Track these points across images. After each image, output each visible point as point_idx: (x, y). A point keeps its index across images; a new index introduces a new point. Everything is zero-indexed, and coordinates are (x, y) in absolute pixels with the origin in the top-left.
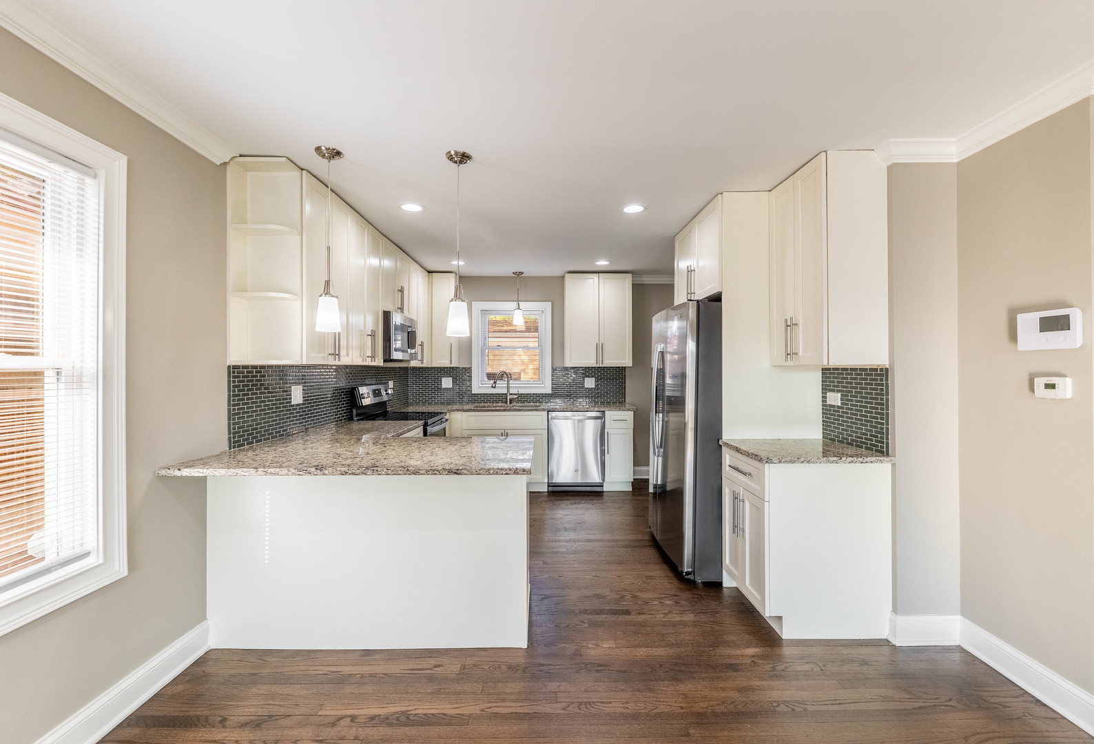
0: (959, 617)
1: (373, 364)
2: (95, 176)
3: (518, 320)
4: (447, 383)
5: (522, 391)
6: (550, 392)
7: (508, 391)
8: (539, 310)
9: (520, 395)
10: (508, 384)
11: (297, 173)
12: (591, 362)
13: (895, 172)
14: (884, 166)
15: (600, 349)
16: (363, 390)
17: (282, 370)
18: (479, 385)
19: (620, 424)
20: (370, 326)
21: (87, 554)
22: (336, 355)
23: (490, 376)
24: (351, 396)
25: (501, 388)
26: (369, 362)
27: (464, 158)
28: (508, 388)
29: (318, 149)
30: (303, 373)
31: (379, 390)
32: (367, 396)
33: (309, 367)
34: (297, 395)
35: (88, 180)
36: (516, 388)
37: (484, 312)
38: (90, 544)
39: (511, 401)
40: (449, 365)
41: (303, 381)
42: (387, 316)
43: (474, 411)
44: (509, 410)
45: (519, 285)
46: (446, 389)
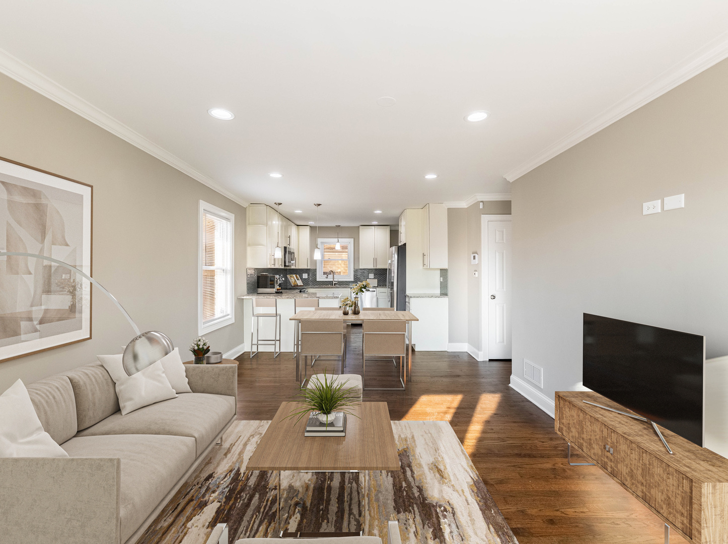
0: (467, 344)
1: (281, 267)
2: (230, 222)
3: (338, 247)
4: (305, 276)
5: (340, 280)
6: (353, 280)
8: (349, 242)
9: (339, 282)
10: (333, 276)
11: (266, 207)
12: (371, 267)
14: (446, 208)
15: (375, 260)
18: (320, 277)
19: (383, 294)
21: (228, 315)
23: (325, 273)
25: (330, 279)
26: (279, 267)
27: (319, 205)
28: (333, 278)
29: (275, 203)
33: (265, 269)
35: (228, 222)
36: (338, 278)
37: (323, 243)
38: (229, 312)
39: (335, 284)
40: (306, 268)
42: (285, 249)
43: (318, 288)
44: (334, 288)
45: (338, 231)
46: (305, 279)
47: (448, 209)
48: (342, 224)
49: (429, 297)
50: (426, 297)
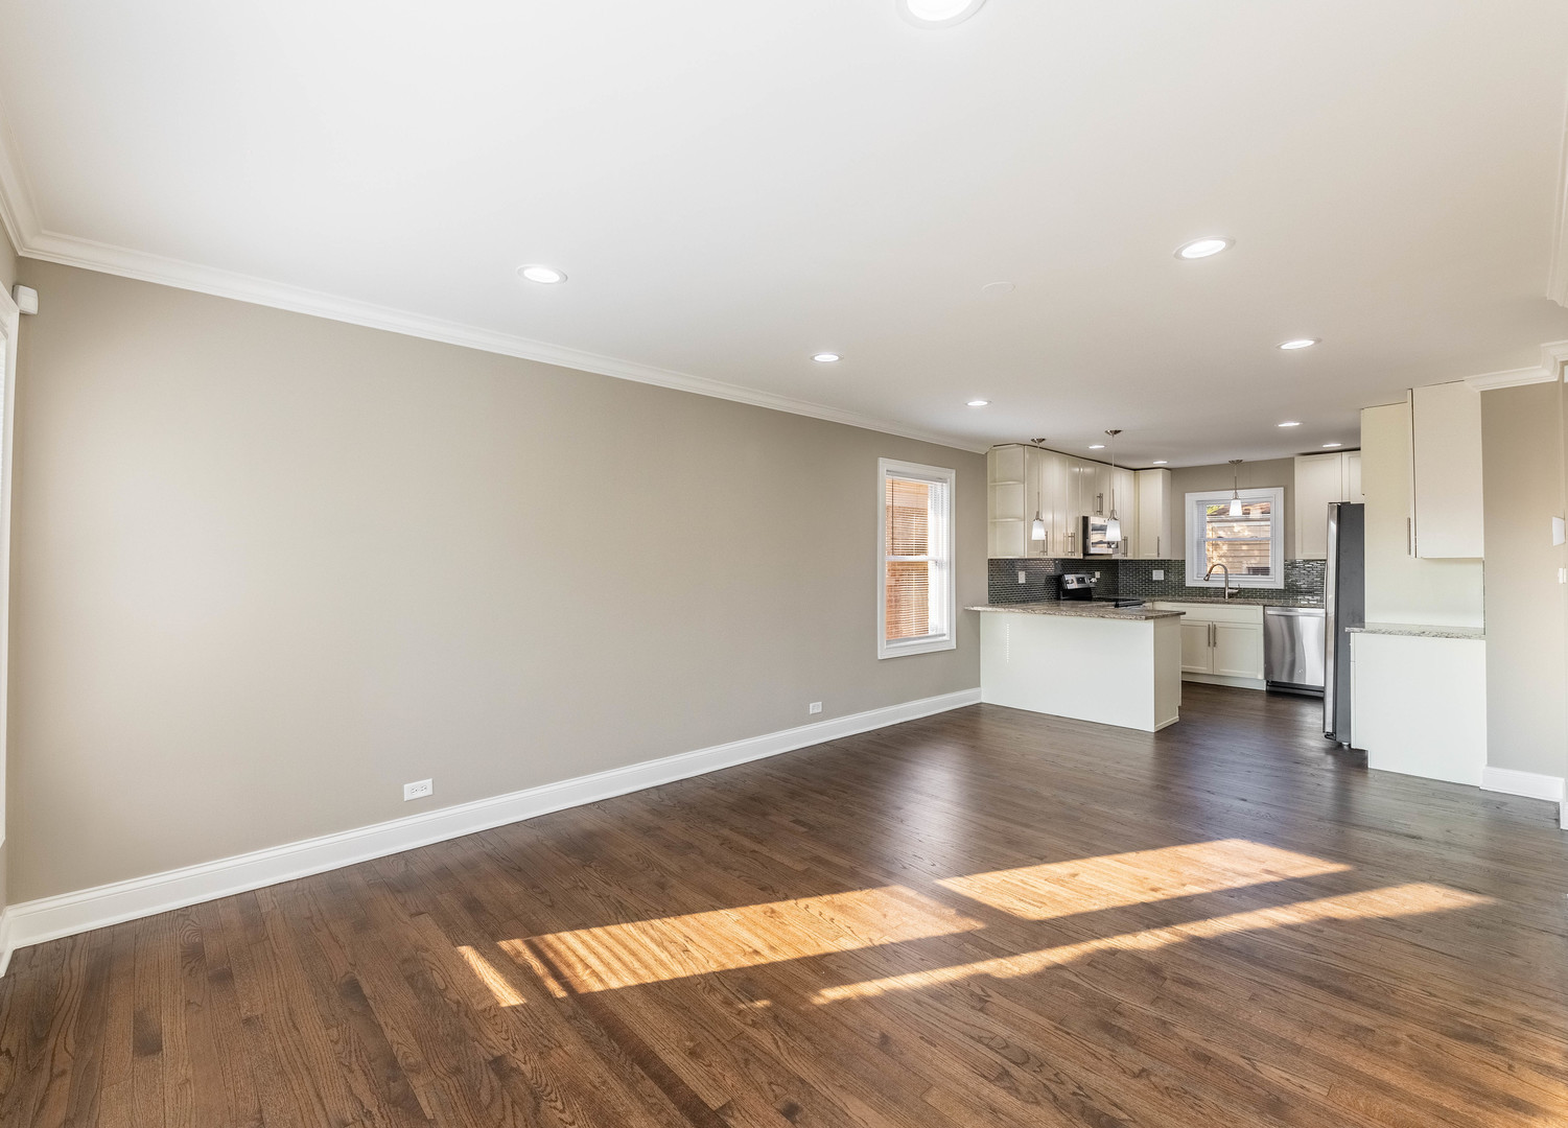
1: (1074, 557)
2: (946, 483)
3: (1236, 510)
4: (1158, 575)
5: (1243, 586)
6: (1282, 587)
7: (1227, 582)
8: (1270, 496)
10: (1228, 577)
11: (1021, 448)
13: (1487, 396)
14: (1477, 392)
16: (1068, 577)
17: (1012, 562)
18: (1192, 580)
20: (1071, 531)
21: (943, 635)
22: (1045, 552)
24: (1057, 582)
25: (1217, 582)
26: (1069, 556)
27: (1116, 432)
30: (1024, 563)
31: (1083, 579)
32: (1072, 582)
33: (1029, 560)
34: (1022, 578)
35: (943, 485)
37: (1200, 503)
38: (946, 630)
39: (1230, 595)
40: (1157, 558)
41: (1025, 569)
42: (1085, 520)
44: (1228, 603)
45: (1237, 473)
46: (1158, 581)
47: (1483, 393)
48: (1247, 456)
49: (1410, 634)
50: (1401, 633)
